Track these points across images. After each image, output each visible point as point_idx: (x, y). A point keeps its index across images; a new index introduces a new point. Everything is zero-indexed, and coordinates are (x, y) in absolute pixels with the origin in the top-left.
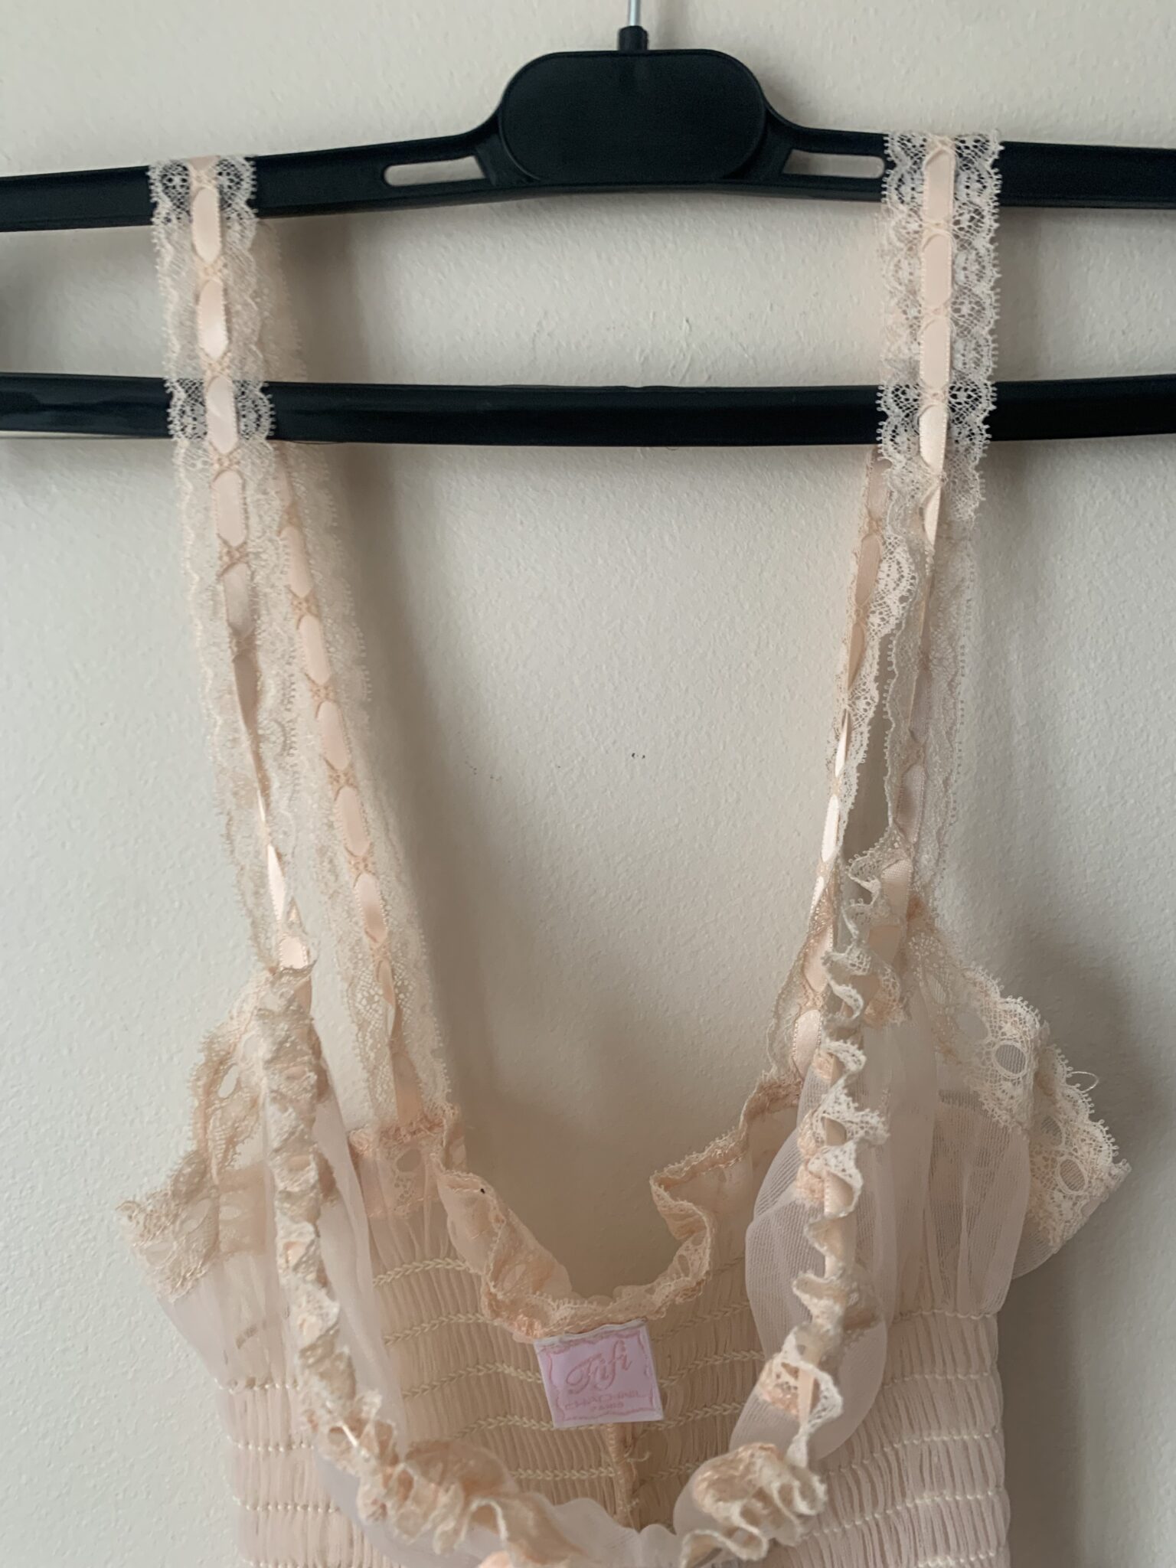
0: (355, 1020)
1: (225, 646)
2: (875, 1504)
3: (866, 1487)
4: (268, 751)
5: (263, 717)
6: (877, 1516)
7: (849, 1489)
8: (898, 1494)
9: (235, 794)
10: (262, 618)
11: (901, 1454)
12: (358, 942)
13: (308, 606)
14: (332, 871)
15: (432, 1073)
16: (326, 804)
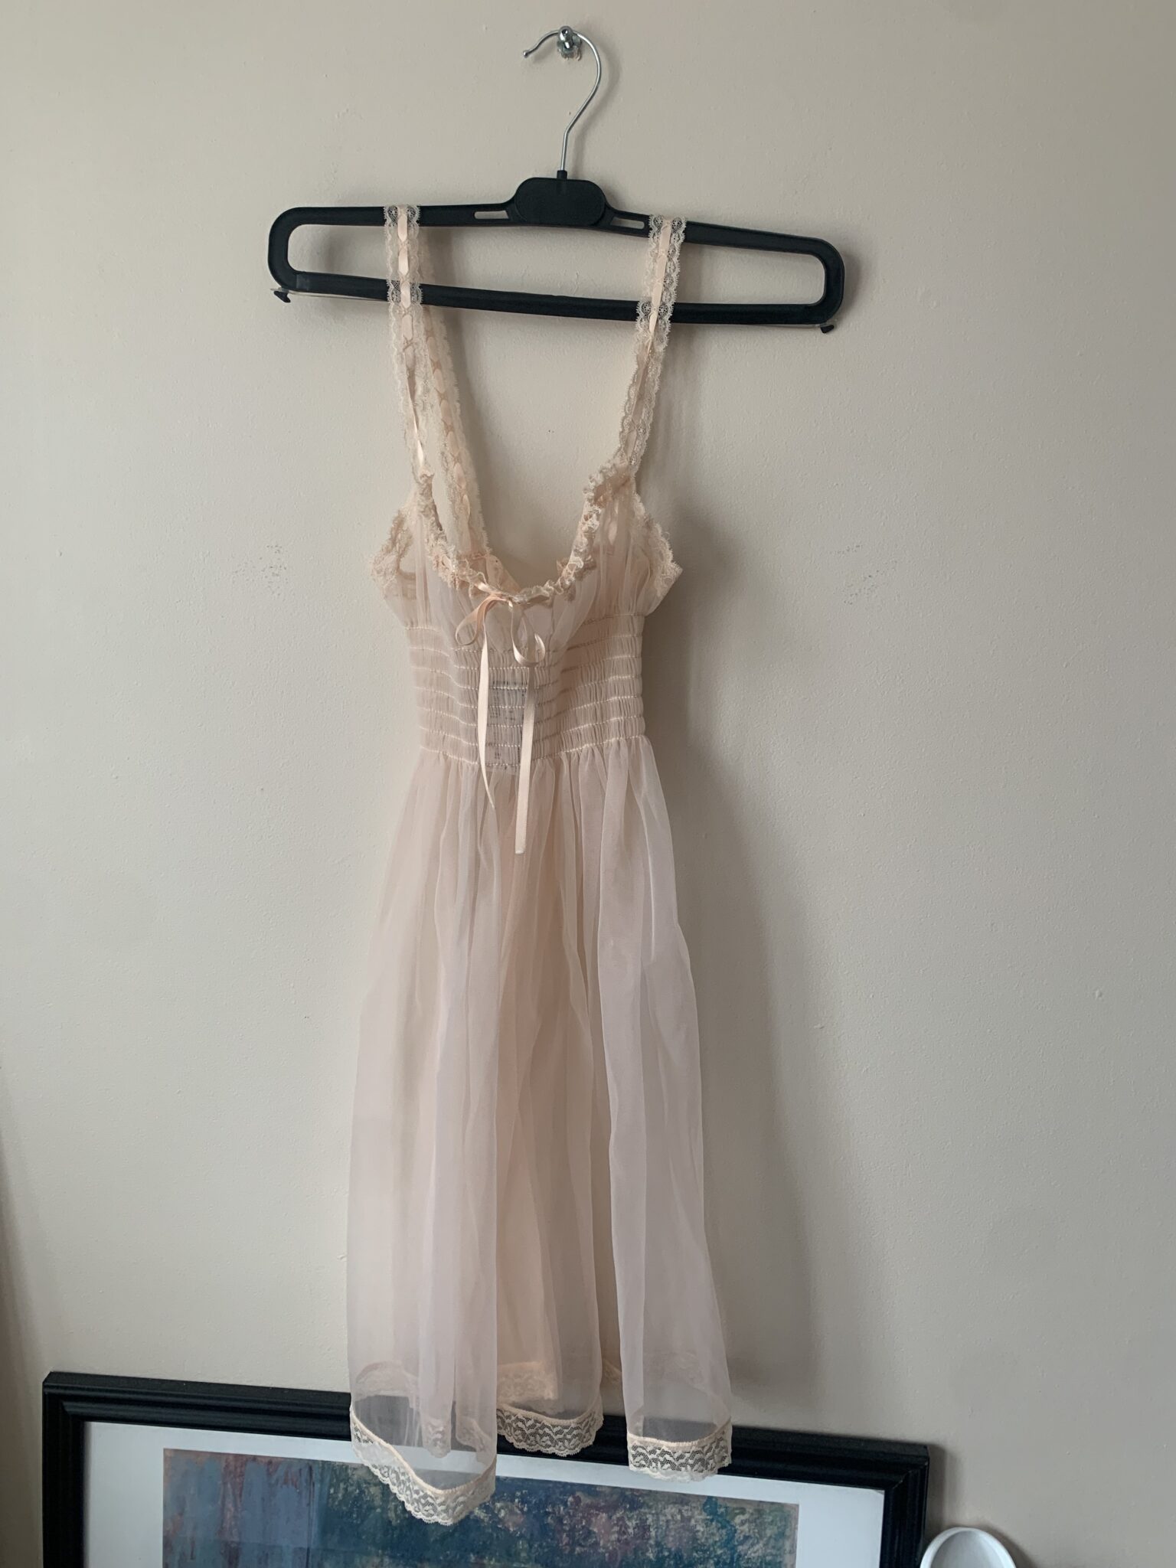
1: (405, 374)
2: (595, 678)
3: (593, 672)
4: (418, 408)
5: (416, 397)
6: (595, 682)
7: (588, 671)
8: (603, 677)
9: (408, 424)
10: (417, 366)
11: (605, 662)
12: (456, 488)
13: (437, 365)
14: (446, 461)
15: (482, 536)
16: (443, 437)
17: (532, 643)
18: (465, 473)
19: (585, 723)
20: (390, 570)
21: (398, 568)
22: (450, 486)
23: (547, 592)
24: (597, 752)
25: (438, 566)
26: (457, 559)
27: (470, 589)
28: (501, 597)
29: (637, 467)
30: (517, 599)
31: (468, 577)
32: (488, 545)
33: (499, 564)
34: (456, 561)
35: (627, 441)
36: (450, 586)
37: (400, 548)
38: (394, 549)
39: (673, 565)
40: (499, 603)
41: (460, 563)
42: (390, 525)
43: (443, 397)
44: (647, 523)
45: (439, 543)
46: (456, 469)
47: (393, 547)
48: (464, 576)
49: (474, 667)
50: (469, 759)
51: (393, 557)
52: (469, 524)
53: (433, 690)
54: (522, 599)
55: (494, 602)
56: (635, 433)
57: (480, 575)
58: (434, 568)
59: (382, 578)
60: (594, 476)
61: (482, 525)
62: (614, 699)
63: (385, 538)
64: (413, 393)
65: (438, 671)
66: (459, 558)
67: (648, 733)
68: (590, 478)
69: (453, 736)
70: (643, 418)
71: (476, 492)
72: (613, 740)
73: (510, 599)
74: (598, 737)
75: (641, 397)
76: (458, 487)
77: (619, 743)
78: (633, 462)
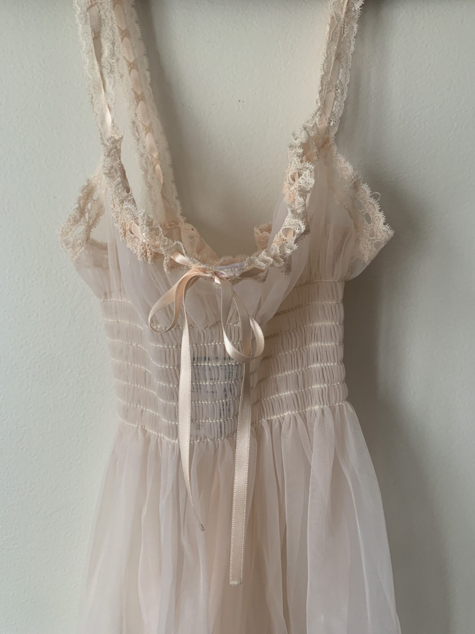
0: (148, 185)
1: (90, 34)
2: (296, 345)
3: (294, 339)
4: (105, 71)
5: (103, 60)
6: (296, 350)
7: (288, 339)
8: (304, 344)
9: (94, 88)
10: (102, 28)
11: (306, 329)
12: (148, 157)
13: (125, 34)
14: (137, 131)
15: (176, 205)
16: (134, 107)
17: (247, 330)
18: (157, 142)
19: (287, 391)
20: (79, 241)
21: (88, 238)
22: (142, 156)
23: (263, 264)
24: (300, 420)
25: (125, 234)
26: (147, 226)
27: (165, 262)
28: (205, 272)
29: (336, 128)
30: (225, 274)
31: (162, 248)
32: (182, 214)
33: (195, 232)
34: (146, 228)
35: (325, 102)
36: (140, 259)
37: (90, 218)
38: (82, 219)
39: (386, 228)
40: (200, 279)
41: (151, 230)
42: (77, 194)
43: (132, 66)
44: (355, 183)
45: (125, 207)
46: (148, 140)
47: (81, 217)
48: (156, 247)
49: (172, 345)
50: (169, 436)
51: (81, 228)
52: (162, 193)
53: (129, 364)
54: (232, 274)
55: (195, 279)
56: (333, 93)
57: (177, 244)
58: (121, 238)
59: (71, 249)
60: (298, 133)
61: (175, 194)
62: (316, 366)
63: (72, 206)
64: (99, 56)
65: (134, 344)
66: (149, 224)
67: (351, 399)
68: (294, 135)
69: (151, 411)
70: (340, 78)
71: (168, 161)
72: (317, 407)
73: (216, 274)
74: (300, 406)
75: (338, 57)
76: (150, 157)
77: (323, 411)
78: (332, 123)
